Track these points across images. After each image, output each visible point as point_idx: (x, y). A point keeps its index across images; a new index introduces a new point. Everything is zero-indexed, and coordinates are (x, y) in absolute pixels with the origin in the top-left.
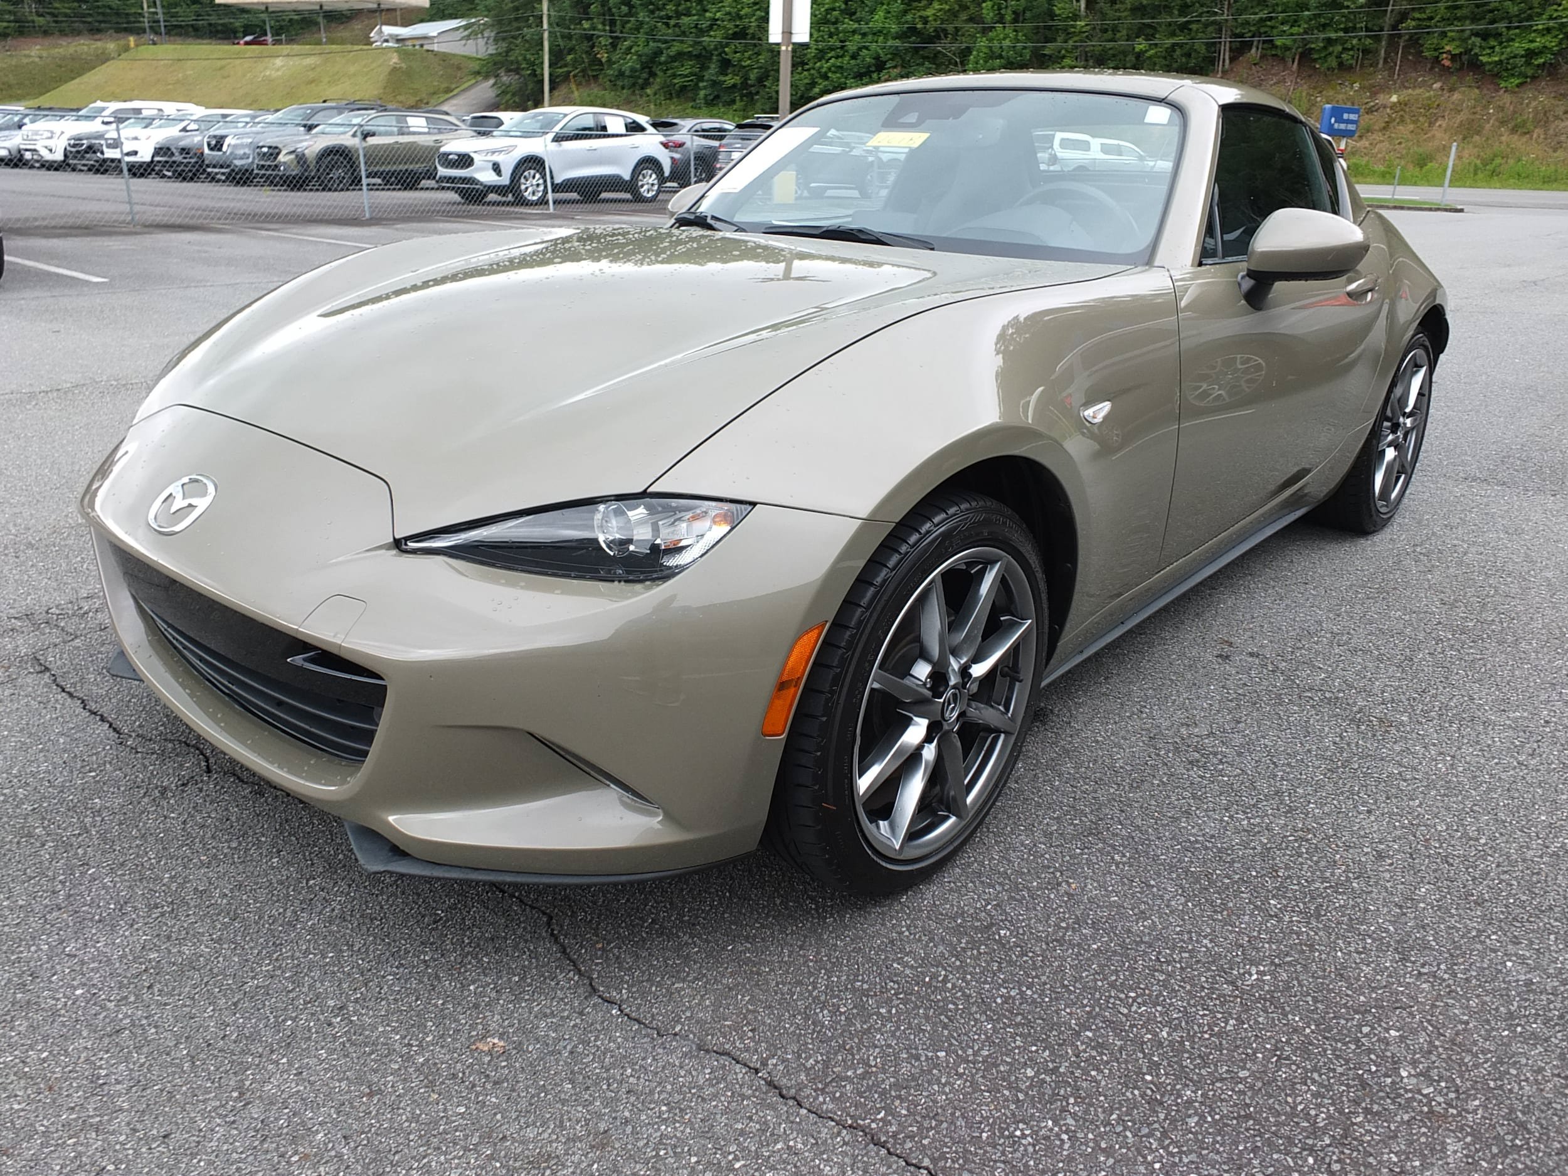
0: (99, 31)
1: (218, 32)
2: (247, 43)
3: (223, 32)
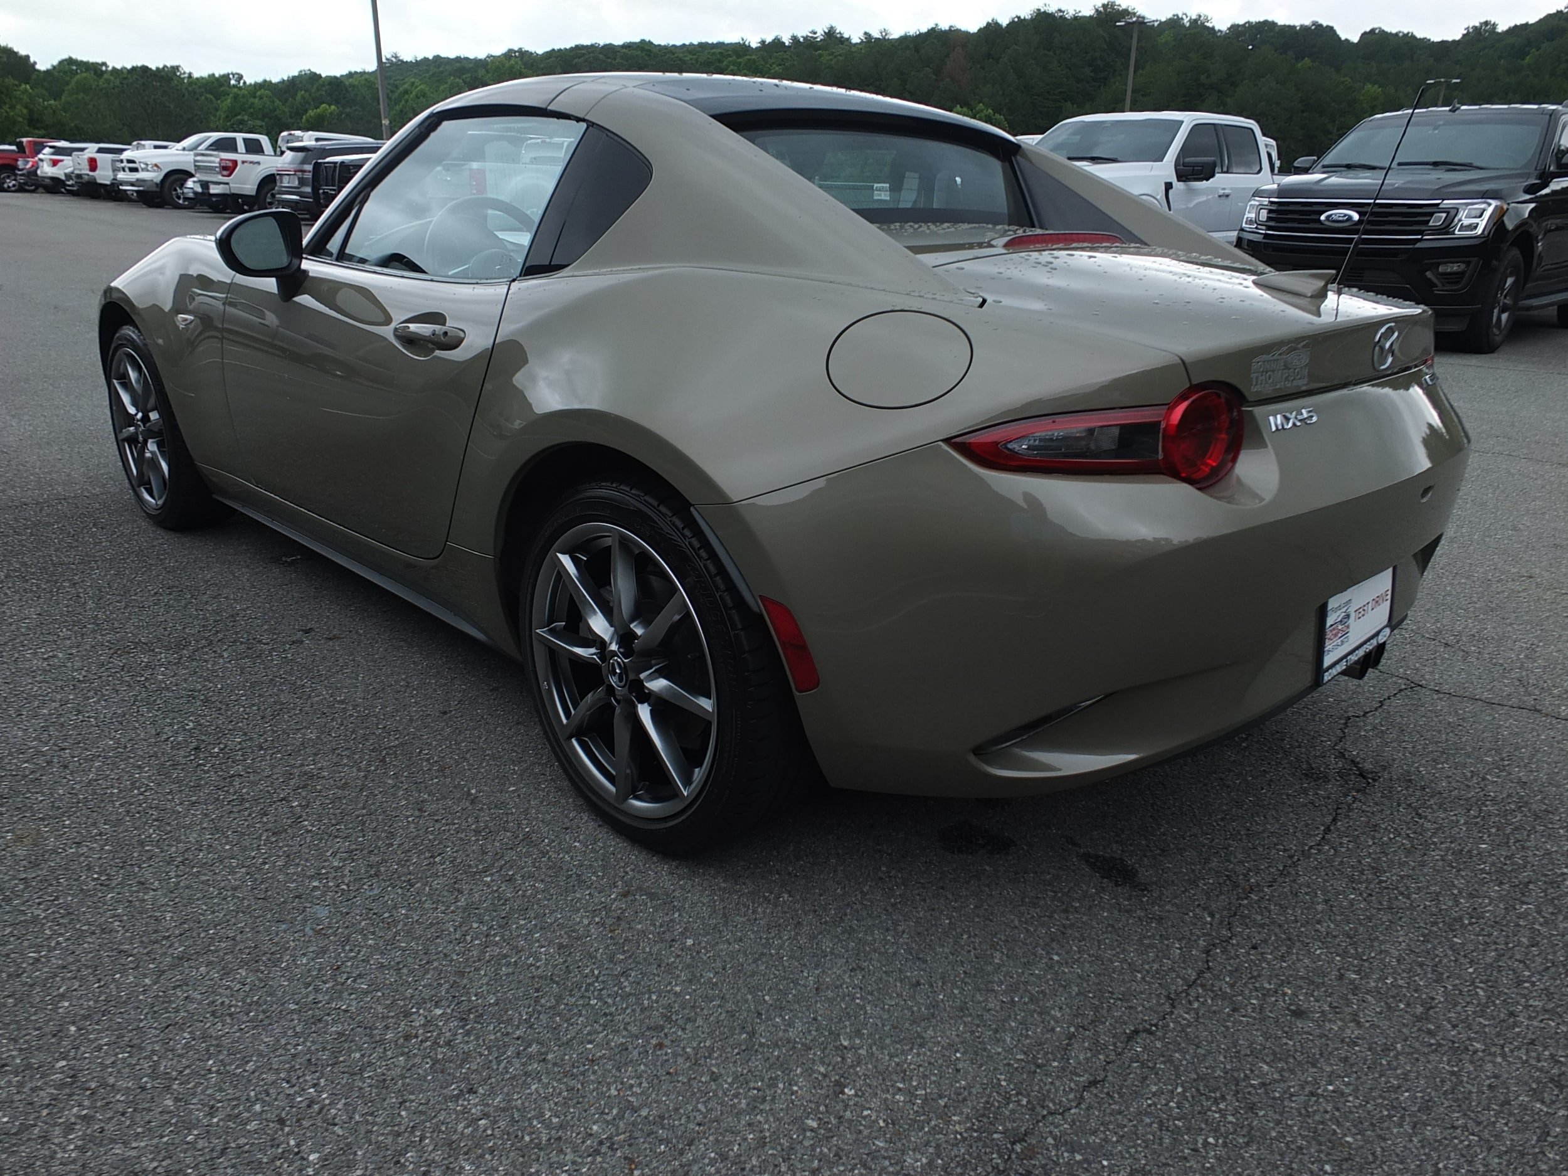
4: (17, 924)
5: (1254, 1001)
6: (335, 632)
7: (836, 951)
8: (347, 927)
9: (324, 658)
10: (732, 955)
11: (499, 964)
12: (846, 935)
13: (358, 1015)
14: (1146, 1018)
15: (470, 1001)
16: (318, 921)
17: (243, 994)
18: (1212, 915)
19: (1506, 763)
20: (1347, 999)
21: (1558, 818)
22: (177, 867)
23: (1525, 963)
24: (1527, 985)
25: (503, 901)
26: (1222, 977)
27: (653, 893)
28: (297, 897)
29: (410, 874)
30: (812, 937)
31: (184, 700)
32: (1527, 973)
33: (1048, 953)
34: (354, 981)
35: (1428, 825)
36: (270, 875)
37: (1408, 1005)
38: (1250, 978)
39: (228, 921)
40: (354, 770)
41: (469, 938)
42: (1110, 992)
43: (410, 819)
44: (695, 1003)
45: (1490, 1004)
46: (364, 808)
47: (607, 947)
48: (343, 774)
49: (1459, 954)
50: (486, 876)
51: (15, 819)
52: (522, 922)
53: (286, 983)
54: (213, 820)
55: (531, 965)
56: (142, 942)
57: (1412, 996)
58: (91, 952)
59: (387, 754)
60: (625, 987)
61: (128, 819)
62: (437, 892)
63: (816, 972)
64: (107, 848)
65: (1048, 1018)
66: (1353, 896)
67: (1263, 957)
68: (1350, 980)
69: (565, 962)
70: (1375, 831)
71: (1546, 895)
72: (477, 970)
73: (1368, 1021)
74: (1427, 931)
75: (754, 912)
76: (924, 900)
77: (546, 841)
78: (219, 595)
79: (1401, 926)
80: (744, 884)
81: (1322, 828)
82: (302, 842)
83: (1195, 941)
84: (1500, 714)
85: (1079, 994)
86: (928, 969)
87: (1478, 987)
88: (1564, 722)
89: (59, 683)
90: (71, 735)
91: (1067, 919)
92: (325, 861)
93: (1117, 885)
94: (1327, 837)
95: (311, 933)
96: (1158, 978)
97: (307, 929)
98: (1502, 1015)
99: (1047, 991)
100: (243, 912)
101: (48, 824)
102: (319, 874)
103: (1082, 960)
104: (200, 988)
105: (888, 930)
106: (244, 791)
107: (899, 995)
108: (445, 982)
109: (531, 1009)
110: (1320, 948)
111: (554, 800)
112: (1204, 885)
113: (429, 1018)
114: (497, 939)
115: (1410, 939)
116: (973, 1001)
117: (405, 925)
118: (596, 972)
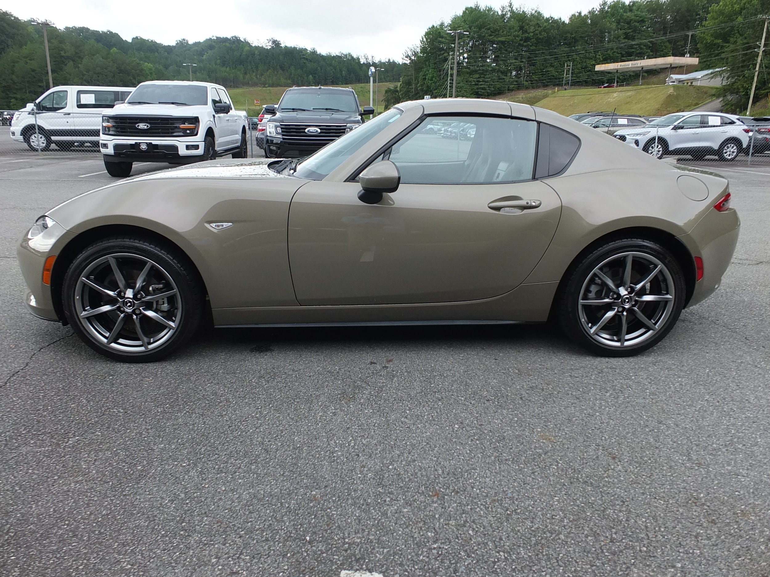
0: (547, 86)
1: (596, 83)
2: (605, 87)
3: (598, 83)
6: (383, 359)
61: (545, 419)
64: (568, 425)
101: (538, 433)
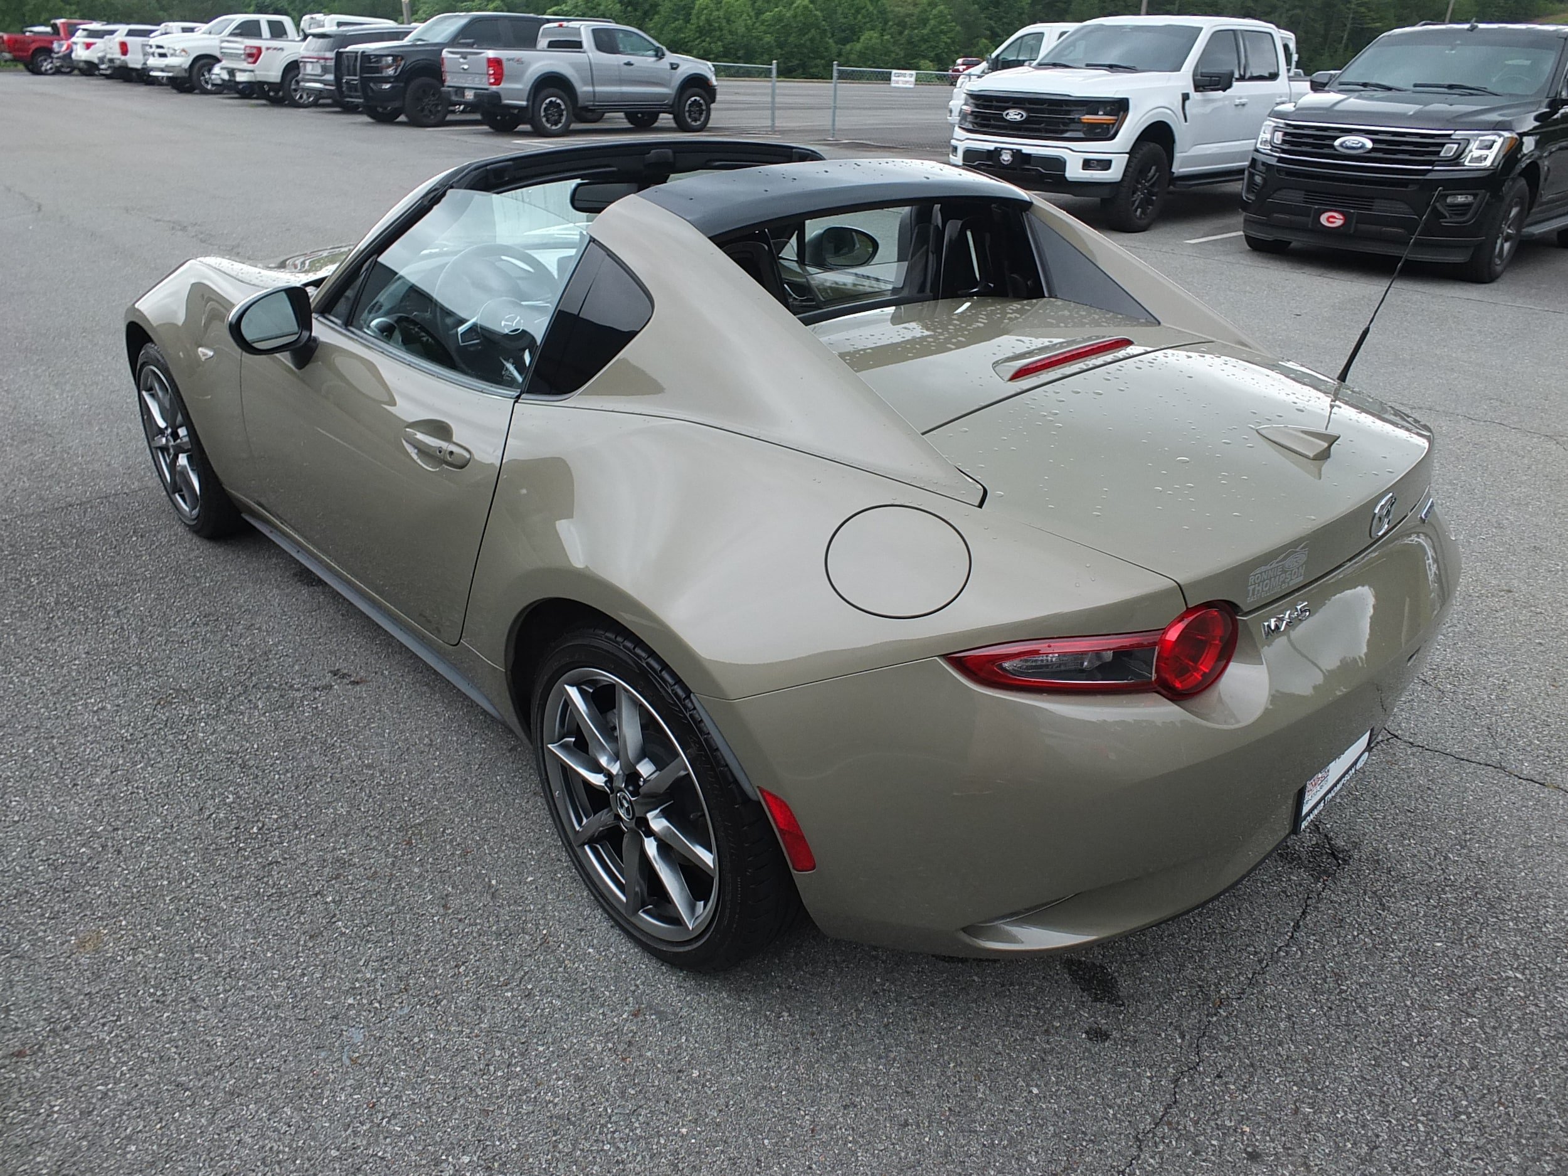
4: (86, 1050)
5: (1214, 1142)
6: (362, 673)
7: (831, 1085)
8: (380, 1055)
9: (352, 709)
10: (735, 1088)
11: (520, 1101)
12: (841, 1064)
13: (394, 1163)
14: (1115, 1164)
15: (494, 1146)
16: (354, 1047)
17: (289, 1137)
18: (1183, 1037)
19: (1468, 836)
20: (1300, 1139)
21: (1509, 907)
22: (225, 979)
23: (1464, 1090)
24: (1463, 1117)
25: (522, 1022)
26: (1187, 1113)
27: (663, 1012)
28: (333, 1017)
29: (436, 988)
30: (810, 1067)
31: (223, 765)
32: (1464, 1103)
33: (1028, 1085)
34: (388, 1122)
35: (1390, 918)
36: (309, 989)
37: (1354, 1144)
38: (1214, 1114)
39: (273, 1047)
40: (383, 854)
41: (492, 1068)
42: (1083, 1133)
43: (435, 918)
44: (700, 1147)
45: (1429, 1142)
46: (392, 904)
47: (619, 1079)
48: (372, 861)
49: (1406, 1081)
50: (507, 991)
51: (77, 918)
52: (541, 1049)
53: (327, 1125)
54: (254, 920)
55: (550, 1102)
56: (196, 1073)
57: (1359, 1133)
58: (151, 1085)
59: (413, 833)
60: (636, 1128)
61: (178, 918)
62: (462, 1011)
63: (812, 1109)
64: (161, 955)
65: (1024, 1164)
66: (1314, 1010)
67: (1227, 1088)
68: (1304, 1114)
69: (581, 1097)
70: (1341, 926)
71: (1490, 1005)
72: (501, 1108)
73: (1316, 1165)
74: (1378, 1053)
75: (756, 1035)
76: (915, 1020)
77: (562, 946)
78: (252, 625)
79: (1356, 1047)
80: (747, 999)
81: (1292, 924)
82: (337, 948)
83: (1165, 1068)
84: (1467, 774)
85: (1055, 1135)
86: (916, 1106)
87: (1419, 1121)
88: (1524, 782)
89: (110, 744)
90: (122, 811)
91: (1048, 1042)
92: (359, 972)
93: (1096, 1000)
94: (1297, 934)
95: (347, 1062)
96: (1129, 1115)
97: (344, 1058)
98: (1438, 1154)
99: (1025, 1132)
100: (286, 1036)
101: (107, 925)
102: (353, 989)
103: (1059, 1093)
104: (250, 1130)
105: (880, 1058)
106: (282, 882)
107: (889, 1137)
108: (471, 1122)
109: (549, 1157)
110: (1280, 1076)
111: (570, 893)
112: (1178, 998)
113: (457, 1167)
114: (518, 1069)
115: (1363, 1064)
116: (956, 1145)
117: (434, 1052)
118: (609, 1111)
